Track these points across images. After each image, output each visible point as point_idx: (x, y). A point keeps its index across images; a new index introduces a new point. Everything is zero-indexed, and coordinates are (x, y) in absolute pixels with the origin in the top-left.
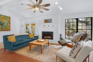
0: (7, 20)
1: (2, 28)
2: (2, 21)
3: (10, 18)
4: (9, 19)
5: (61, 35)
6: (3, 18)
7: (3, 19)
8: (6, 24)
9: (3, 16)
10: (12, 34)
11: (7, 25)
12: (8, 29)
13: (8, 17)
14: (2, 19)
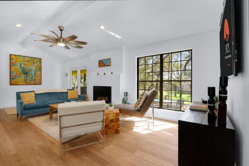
0: (36, 65)
1: (26, 80)
2: (26, 66)
3: (40, 60)
4: (39, 62)
5: (126, 94)
6: (28, 61)
7: (28, 64)
8: (33, 73)
9: (27, 59)
10: (32, 90)
11: (35, 74)
12: (37, 81)
13: (37, 59)
14: (26, 63)
